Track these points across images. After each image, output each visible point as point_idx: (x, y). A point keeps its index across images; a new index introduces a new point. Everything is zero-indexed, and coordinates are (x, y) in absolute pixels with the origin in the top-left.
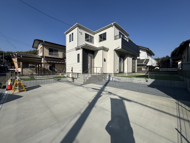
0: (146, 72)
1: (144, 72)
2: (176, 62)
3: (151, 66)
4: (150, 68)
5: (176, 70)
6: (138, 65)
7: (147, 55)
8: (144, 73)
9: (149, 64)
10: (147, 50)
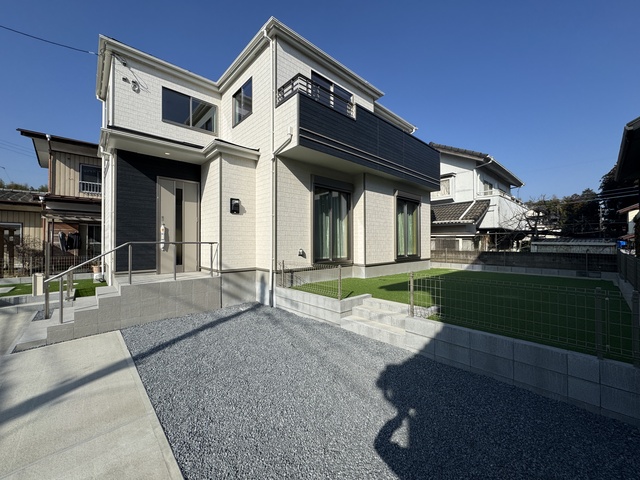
0: (472, 258)
1: (461, 256)
2: (621, 211)
3: (500, 230)
4: (492, 238)
5: (607, 251)
6: (435, 229)
7: (485, 182)
8: (465, 261)
9: (489, 222)
10: (478, 163)
